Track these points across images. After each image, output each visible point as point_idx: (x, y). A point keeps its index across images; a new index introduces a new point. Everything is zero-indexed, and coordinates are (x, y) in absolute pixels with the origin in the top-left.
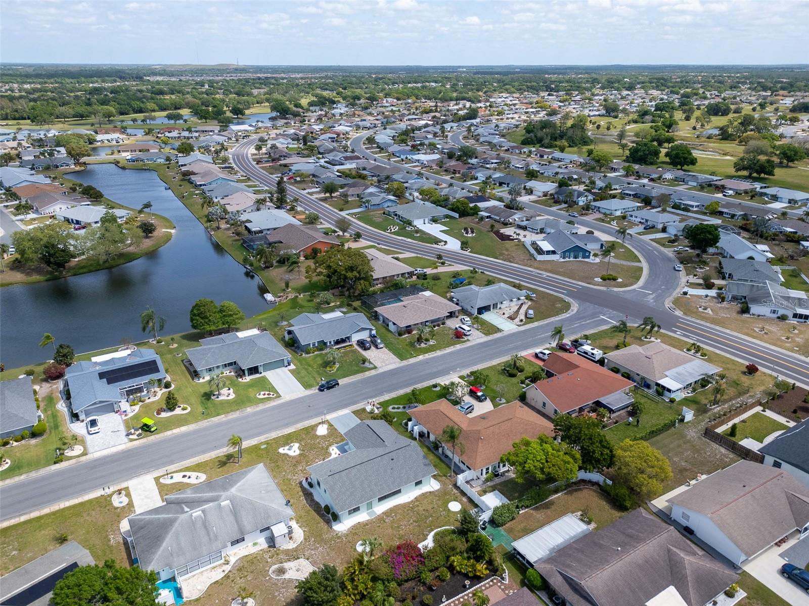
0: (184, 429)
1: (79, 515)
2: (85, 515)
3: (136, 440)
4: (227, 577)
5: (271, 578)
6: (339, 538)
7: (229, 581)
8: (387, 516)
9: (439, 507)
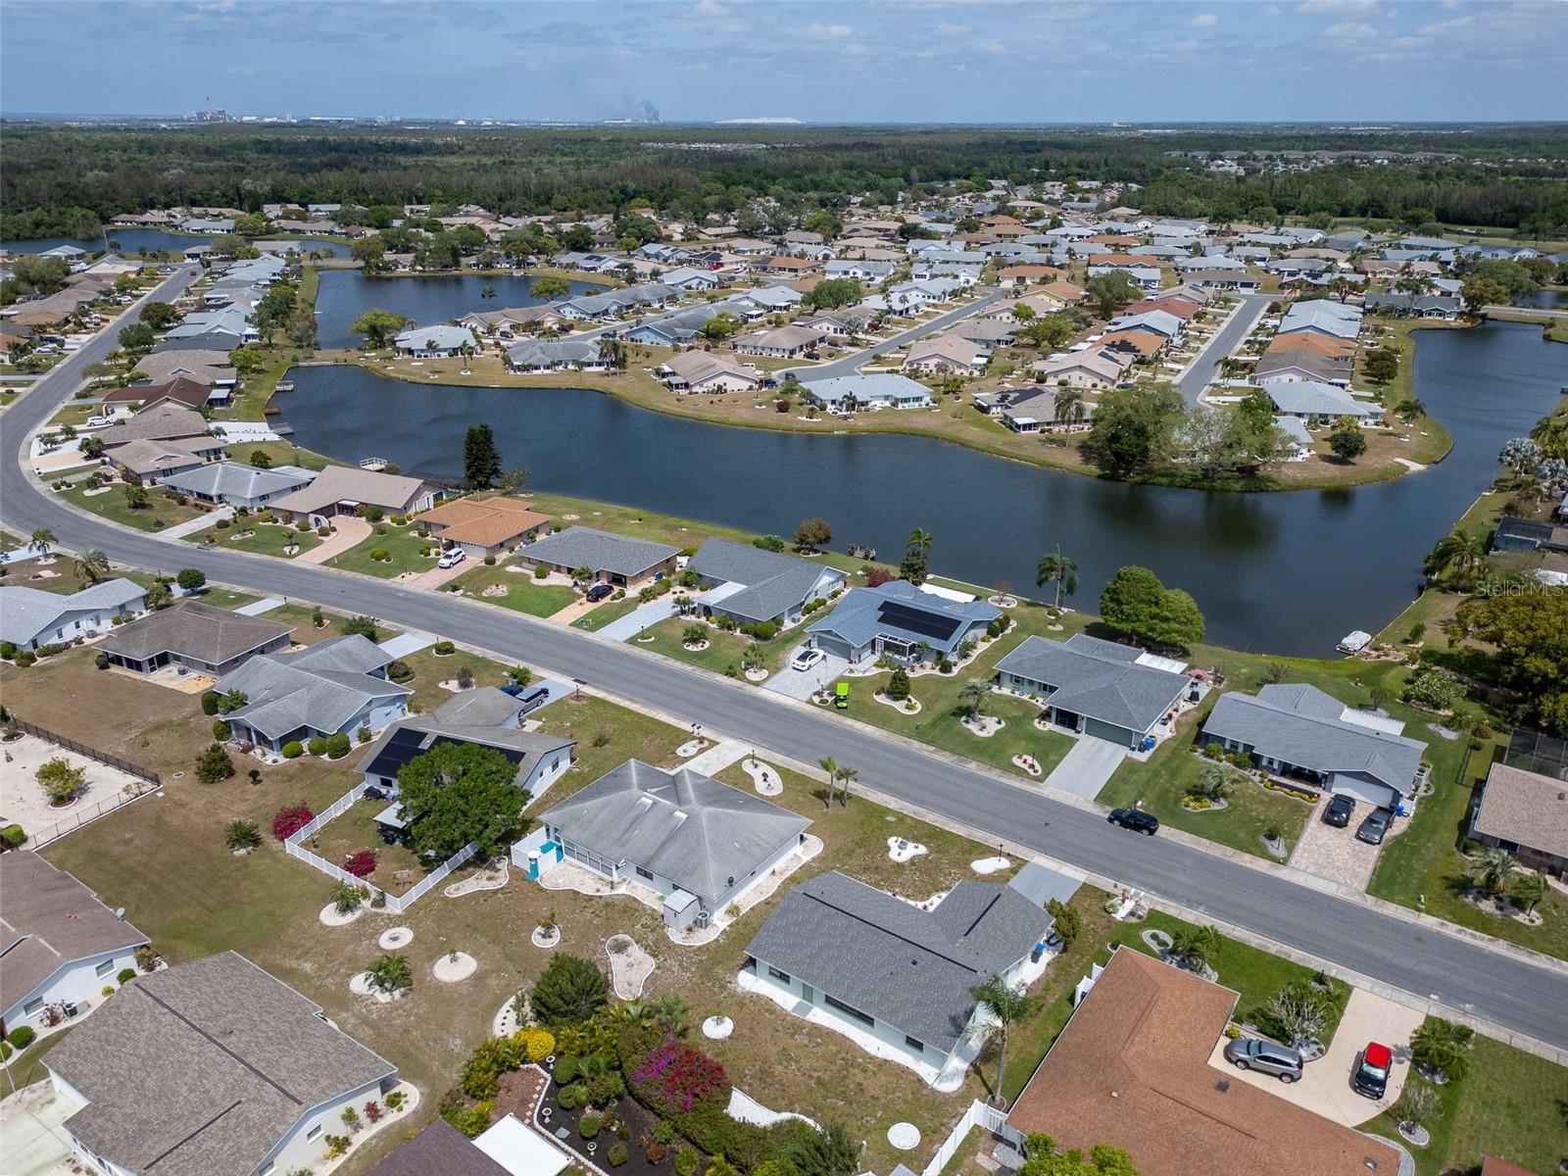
0: (869, 730)
1: (648, 732)
2: (651, 737)
3: (813, 704)
4: (590, 898)
5: (603, 943)
6: (723, 987)
7: (584, 904)
8: (809, 1034)
9: (885, 1108)
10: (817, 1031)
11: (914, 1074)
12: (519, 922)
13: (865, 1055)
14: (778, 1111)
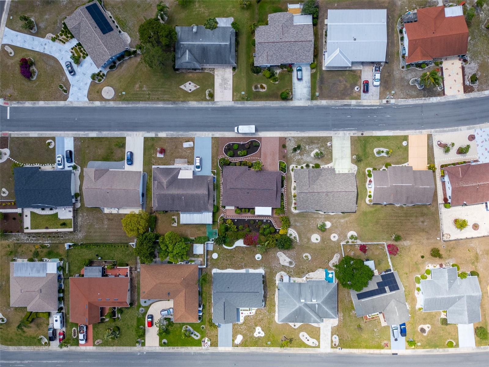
2: (350, 339)
4: (309, 272)
5: (295, 262)
6: (265, 267)
7: (308, 269)
8: (242, 266)
9: (221, 259)
10: (241, 268)
11: (220, 269)
12: (316, 256)
13: (231, 268)
14: (236, 247)
